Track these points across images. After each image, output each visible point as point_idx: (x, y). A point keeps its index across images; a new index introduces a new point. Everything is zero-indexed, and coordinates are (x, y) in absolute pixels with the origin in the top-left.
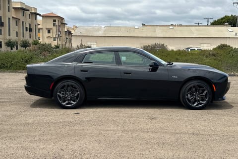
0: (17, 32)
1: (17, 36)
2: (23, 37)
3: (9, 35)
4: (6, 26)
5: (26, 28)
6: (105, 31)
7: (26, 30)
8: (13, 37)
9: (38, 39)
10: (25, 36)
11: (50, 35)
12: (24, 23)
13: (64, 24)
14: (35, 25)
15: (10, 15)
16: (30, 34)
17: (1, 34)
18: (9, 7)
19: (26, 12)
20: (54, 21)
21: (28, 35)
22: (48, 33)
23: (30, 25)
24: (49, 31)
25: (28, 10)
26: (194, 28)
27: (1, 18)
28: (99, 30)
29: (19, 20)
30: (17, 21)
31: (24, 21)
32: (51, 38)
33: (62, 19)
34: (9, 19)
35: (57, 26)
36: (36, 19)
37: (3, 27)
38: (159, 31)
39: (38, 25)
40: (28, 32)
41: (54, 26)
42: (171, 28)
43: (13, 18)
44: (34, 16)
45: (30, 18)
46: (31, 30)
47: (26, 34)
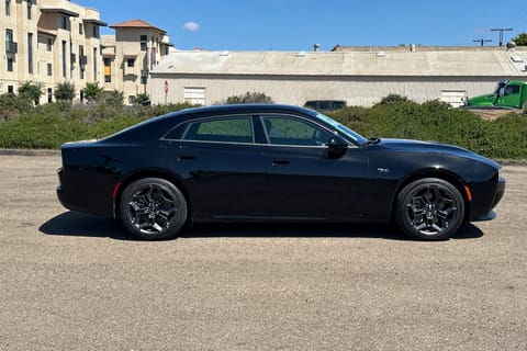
0: (50, 65)
1: (50, 74)
2: (65, 75)
3: (31, 71)
4: (22, 52)
5: (73, 56)
7: (73, 60)
8: (40, 77)
9: (101, 79)
10: (68, 75)
11: (129, 70)
12: (68, 44)
13: (168, 45)
14: (95, 49)
15: (33, 26)
16: (82, 70)
17: (10, 69)
18: (29, 8)
19: (71, 18)
20: (144, 39)
21: (77, 71)
22: (129, 65)
23: (81, 48)
24: (131, 61)
25: (76, 15)
26: (432, 55)
27: (9, 33)
28: (214, 60)
29: (55, 36)
30: (49, 40)
31: (67, 40)
32: (136, 77)
33: (163, 33)
34: (30, 35)
35: (150, 51)
36: (96, 35)
37: (16, 55)
38: (351, 63)
39: (102, 47)
40: (77, 64)
41: (142, 49)
42: (381, 53)
43: (39, 32)
44: (92, 28)
45: (81, 33)
46: (83, 60)
47: (72, 69)
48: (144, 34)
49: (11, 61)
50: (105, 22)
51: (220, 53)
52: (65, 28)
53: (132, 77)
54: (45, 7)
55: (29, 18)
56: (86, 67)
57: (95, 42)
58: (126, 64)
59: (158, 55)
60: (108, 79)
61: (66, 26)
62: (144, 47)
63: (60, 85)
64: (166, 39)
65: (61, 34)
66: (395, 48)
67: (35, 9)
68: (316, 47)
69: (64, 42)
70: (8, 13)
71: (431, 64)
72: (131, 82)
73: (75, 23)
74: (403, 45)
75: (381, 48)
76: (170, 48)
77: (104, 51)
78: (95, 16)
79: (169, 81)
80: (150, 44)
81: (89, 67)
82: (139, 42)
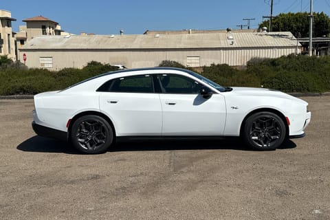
13: (60, 31)
14: (9, 35)
20: (44, 27)
28: (60, 41)
33: (56, 24)
36: (9, 26)
39: (14, 34)
41: (43, 34)
44: (6, 22)
48: (44, 25)
56: (3, 45)
57: (8, 30)
62: (44, 32)
64: (58, 28)
68: (121, 32)
74: (185, 30)
76: (62, 33)
78: (8, 15)
80: (48, 30)
82: (41, 29)
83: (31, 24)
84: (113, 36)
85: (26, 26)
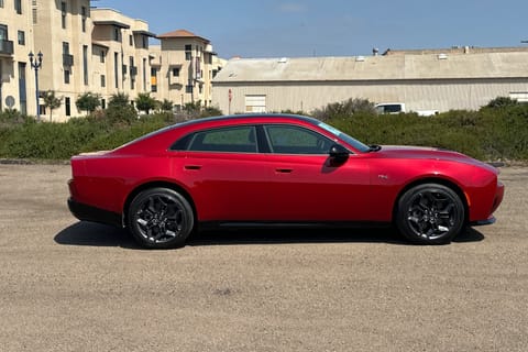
0: (103, 77)
1: (103, 85)
2: (117, 86)
3: (86, 83)
4: (78, 64)
5: (124, 67)
6: (285, 70)
7: (124, 71)
8: (94, 88)
9: (149, 89)
10: (120, 86)
11: (174, 80)
12: (119, 56)
13: (211, 54)
14: (144, 60)
15: (87, 39)
16: (133, 81)
17: (67, 81)
18: (84, 21)
19: (122, 30)
20: (188, 48)
21: (128, 81)
22: (174, 75)
23: (132, 59)
24: (176, 70)
25: (127, 27)
26: (496, 57)
27: (66, 46)
28: (273, 68)
29: (107, 48)
30: (102, 51)
31: (119, 51)
32: (181, 86)
33: (207, 42)
34: (85, 47)
35: (194, 60)
36: (145, 46)
37: (73, 68)
38: (412, 66)
39: (151, 58)
40: (128, 75)
41: (187, 59)
42: (443, 56)
43: (93, 45)
44: (141, 39)
45: (131, 44)
46: (134, 71)
47: (124, 79)
48: (188, 44)
49: (67, 73)
50: (154, 33)
51: (278, 60)
52: (116, 40)
53: (178, 86)
54: (98, 19)
55: (84, 30)
56: (136, 77)
57: (144, 53)
58: (172, 73)
59: (202, 64)
60: (154, 88)
61: (117, 38)
62: (188, 56)
63: (115, 96)
64: (209, 48)
65: (113, 46)
66: (449, 50)
67: (89, 22)
68: (374, 51)
69: (116, 54)
70: (64, 27)
71: (497, 65)
72: (176, 91)
73: (125, 34)
74: (456, 48)
75: (442, 51)
76: (213, 57)
77: (152, 61)
78: (144, 27)
79: (233, 89)
80: (194, 53)
81: (139, 78)
82: (184, 52)
83: (169, 42)
84: (361, 58)
85: (160, 47)
